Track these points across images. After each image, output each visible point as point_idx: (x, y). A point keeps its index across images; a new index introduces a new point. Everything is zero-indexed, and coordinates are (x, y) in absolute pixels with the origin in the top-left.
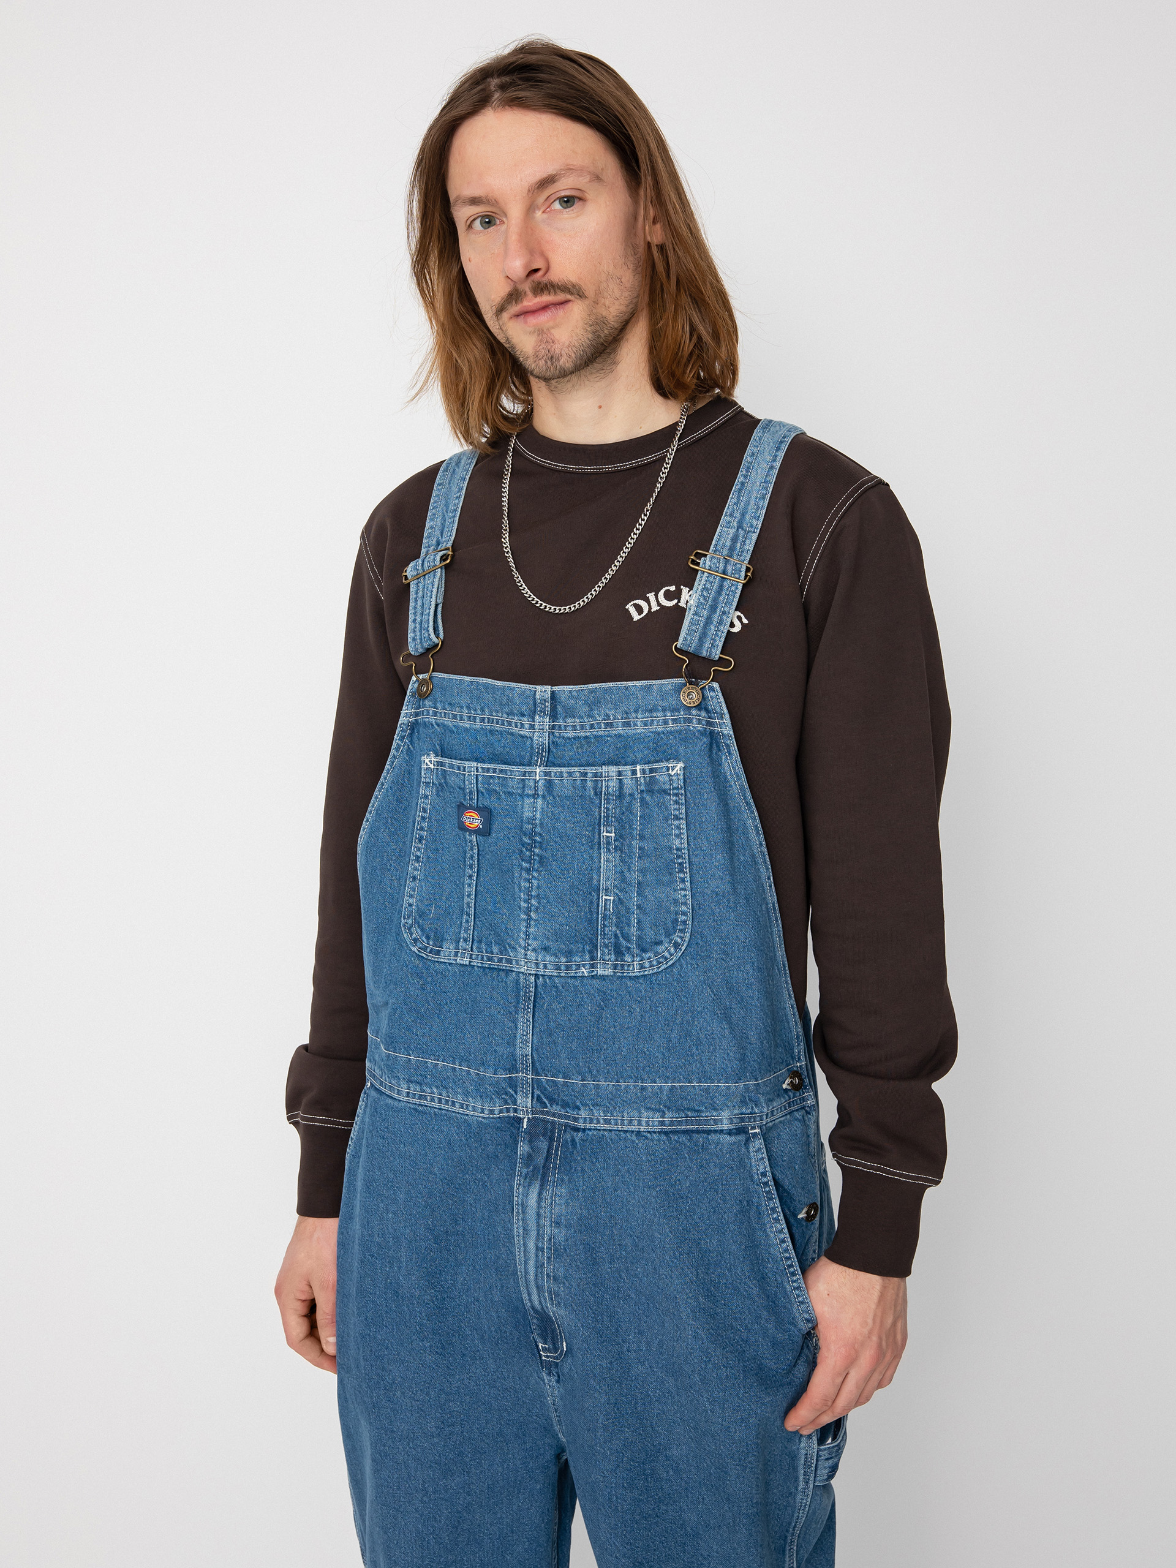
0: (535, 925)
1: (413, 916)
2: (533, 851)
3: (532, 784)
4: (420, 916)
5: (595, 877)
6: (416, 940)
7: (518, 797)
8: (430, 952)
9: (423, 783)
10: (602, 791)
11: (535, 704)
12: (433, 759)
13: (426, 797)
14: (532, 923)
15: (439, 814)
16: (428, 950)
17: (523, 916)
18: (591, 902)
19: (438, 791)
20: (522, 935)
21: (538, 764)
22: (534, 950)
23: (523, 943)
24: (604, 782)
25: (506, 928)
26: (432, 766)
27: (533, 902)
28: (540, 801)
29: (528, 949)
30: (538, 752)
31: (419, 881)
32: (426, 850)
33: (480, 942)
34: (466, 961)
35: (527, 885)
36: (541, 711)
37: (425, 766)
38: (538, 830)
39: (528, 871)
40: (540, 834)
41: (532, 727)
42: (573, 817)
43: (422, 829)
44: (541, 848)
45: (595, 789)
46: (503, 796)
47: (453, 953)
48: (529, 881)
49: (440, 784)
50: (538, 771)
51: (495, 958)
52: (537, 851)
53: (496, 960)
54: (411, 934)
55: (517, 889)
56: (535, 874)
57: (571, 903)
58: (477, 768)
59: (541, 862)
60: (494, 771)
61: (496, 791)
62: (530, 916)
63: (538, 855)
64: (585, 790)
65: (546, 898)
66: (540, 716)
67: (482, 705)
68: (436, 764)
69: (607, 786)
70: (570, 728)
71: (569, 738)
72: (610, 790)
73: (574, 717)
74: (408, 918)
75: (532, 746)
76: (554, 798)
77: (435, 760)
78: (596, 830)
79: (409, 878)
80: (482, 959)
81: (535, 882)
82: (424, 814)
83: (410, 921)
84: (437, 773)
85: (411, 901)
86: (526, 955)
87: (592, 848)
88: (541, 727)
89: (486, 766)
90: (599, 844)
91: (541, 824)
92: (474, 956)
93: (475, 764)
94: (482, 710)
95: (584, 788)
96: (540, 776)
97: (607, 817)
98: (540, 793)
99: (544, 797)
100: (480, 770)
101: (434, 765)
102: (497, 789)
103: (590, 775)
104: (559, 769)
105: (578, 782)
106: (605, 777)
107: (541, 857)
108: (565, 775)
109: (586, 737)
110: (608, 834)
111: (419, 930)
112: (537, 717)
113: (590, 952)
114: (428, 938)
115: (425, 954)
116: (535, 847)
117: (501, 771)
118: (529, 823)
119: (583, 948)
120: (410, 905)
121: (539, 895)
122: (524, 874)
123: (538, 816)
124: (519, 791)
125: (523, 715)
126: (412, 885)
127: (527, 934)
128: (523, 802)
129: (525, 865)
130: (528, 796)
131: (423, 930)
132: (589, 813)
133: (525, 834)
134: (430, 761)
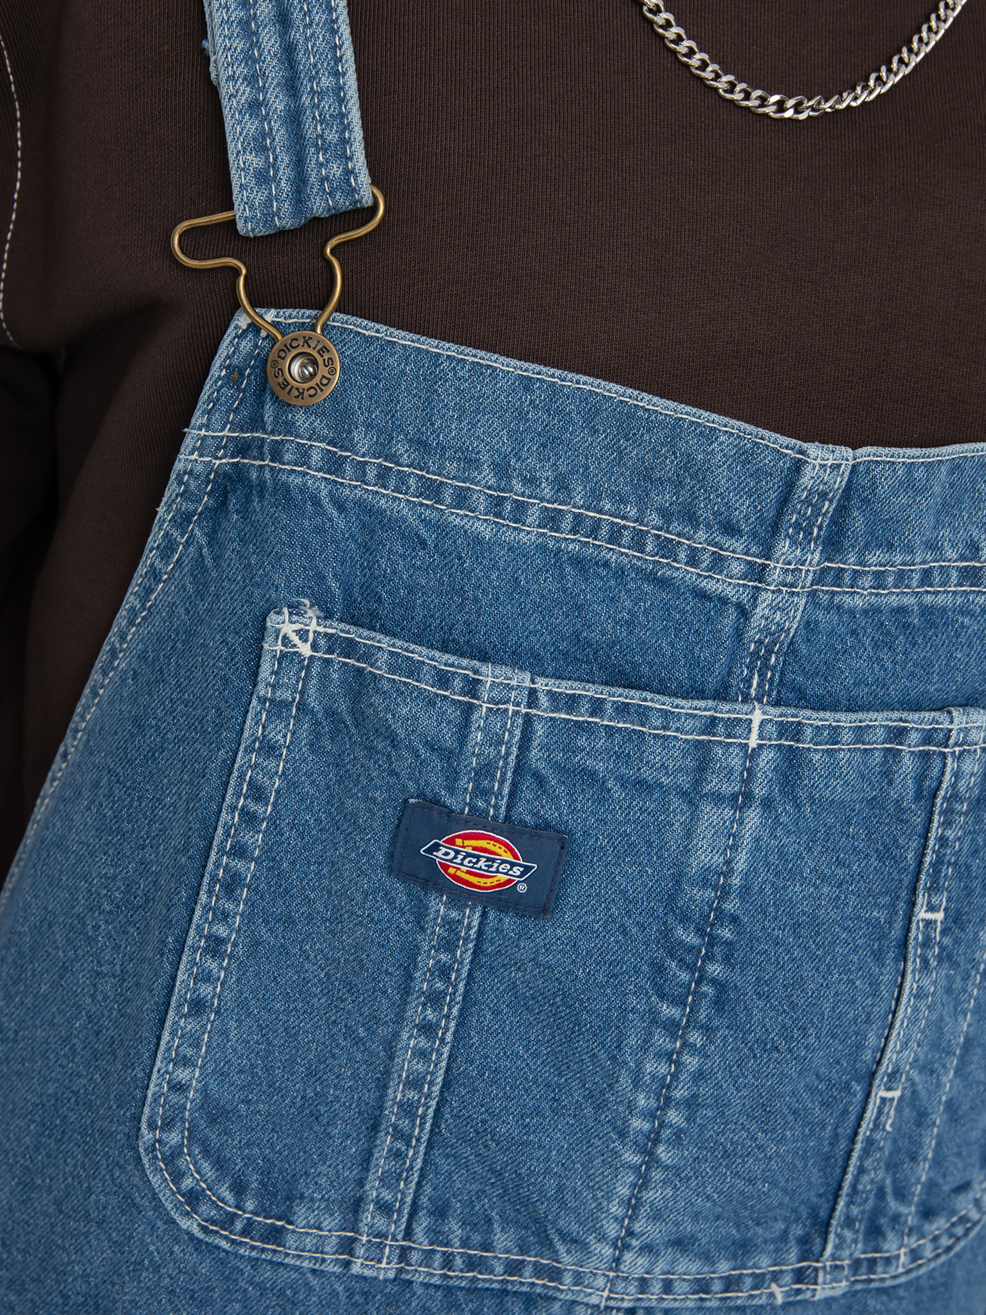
0: (665, 1182)
1: (183, 1120)
2: (702, 970)
3: (736, 761)
4: (213, 1121)
5: (872, 1040)
6: (193, 1198)
7: (676, 803)
8: (245, 1232)
9: (262, 700)
10: (938, 788)
11: (784, 500)
12: (313, 626)
13: (269, 749)
14: (657, 1175)
15: (309, 809)
16: (239, 1226)
17: (631, 1157)
18: (845, 1112)
19: (317, 735)
20: (615, 1209)
21: (753, 692)
22: (648, 1249)
23: (612, 1230)
24: (949, 760)
25: (560, 1189)
26: (305, 650)
27: (674, 1117)
28: (753, 817)
29: (627, 1247)
30: (755, 655)
31: (217, 1013)
32: (249, 918)
33: (440, 1212)
34: (387, 1269)
35: (663, 1069)
36: (797, 526)
37: (279, 647)
38: (731, 906)
39: (672, 1027)
40: (734, 919)
41: (758, 573)
42: (840, 863)
43: (240, 851)
44: (727, 960)
45: (920, 779)
46: (617, 793)
47: (334, 1241)
48: (668, 1056)
49: (331, 713)
50: (757, 717)
51: (494, 1262)
52: (715, 969)
53: (499, 1269)
54: (178, 1176)
55: (625, 1081)
56: (696, 1037)
57: (790, 1118)
58: (533, 693)
59: (719, 1004)
60: (597, 707)
61: (593, 774)
62: (651, 1154)
63: (714, 982)
64: (890, 783)
65: (720, 1105)
66: (794, 542)
67: (563, 469)
68: (322, 642)
69: (957, 775)
70: (867, 581)
71: (852, 612)
72: (962, 786)
73: (891, 546)
74: (168, 1125)
75: (739, 634)
76: (798, 806)
77: (321, 629)
78: (901, 905)
79: (180, 1005)
80: (448, 1262)
81: (692, 1062)
82: (253, 807)
83: (174, 1138)
84: (324, 677)
85: (183, 1075)
86: (618, 1260)
87: (878, 956)
88: (789, 579)
89: (566, 688)
90: (904, 943)
91: (745, 891)
92: (415, 1257)
93: (523, 679)
94: (561, 485)
95: (887, 775)
96: (761, 737)
97: (937, 865)
98: (759, 791)
99: (767, 804)
100: (544, 700)
101: (314, 647)
102: (600, 766)
103: (914, 737)
104: (827, 718)
105: (878, 757)
106: (956, 744)
107: (721, 986)
108: (847, 737)
109: (901, 610)
110: (930, 916)
111: (206, 1166)
112: (783, 547)
113: (804, 1241)
114: (239, 1189)
115: (226, 1238)
116: (709, 957)
117: (622, 710)
118: (705, 883)
119: (786, 1232)
120: (179, 1088)
121: (695, 1096)
122: (661, 1040)
123: (741, 862)
124: (684, 781)
125: (730, 529)
126: (190, 1025)
127: (633, 1206)
128: (694, 818)
129: (667, 1010)
130: (718, 799)
131: (220, 1164)
132: (887, 853)
133: (684, 918)
134: (303, 635)
